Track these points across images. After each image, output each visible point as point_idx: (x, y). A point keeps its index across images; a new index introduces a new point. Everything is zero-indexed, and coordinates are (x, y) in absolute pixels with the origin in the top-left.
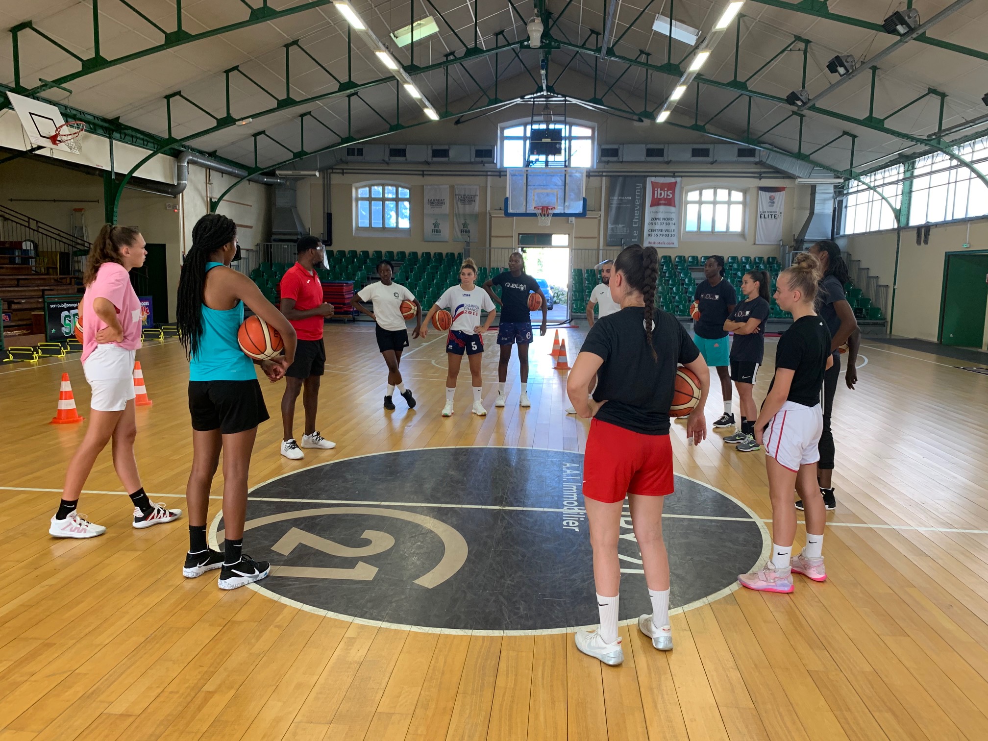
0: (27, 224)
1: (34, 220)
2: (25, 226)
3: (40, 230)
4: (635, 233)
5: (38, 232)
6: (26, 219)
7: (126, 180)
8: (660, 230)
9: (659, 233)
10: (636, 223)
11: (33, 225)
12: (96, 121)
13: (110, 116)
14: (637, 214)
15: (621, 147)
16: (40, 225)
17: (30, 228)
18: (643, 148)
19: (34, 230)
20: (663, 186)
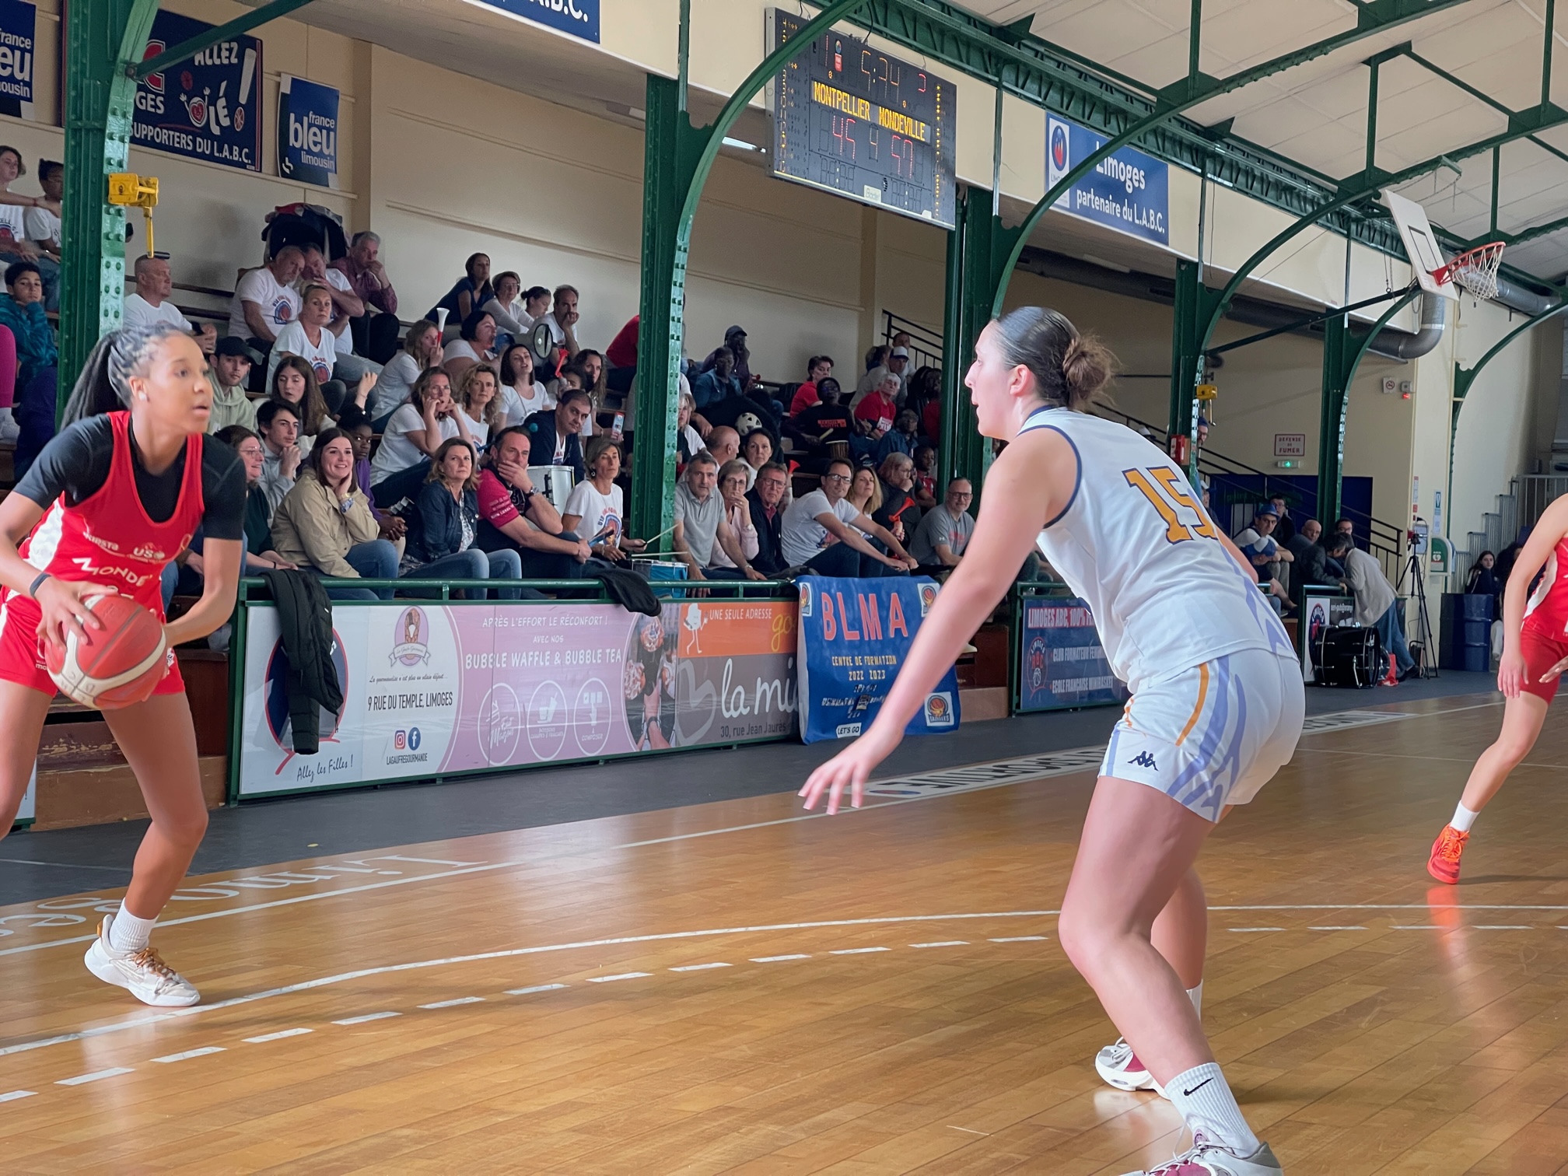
7: (1376, 333)
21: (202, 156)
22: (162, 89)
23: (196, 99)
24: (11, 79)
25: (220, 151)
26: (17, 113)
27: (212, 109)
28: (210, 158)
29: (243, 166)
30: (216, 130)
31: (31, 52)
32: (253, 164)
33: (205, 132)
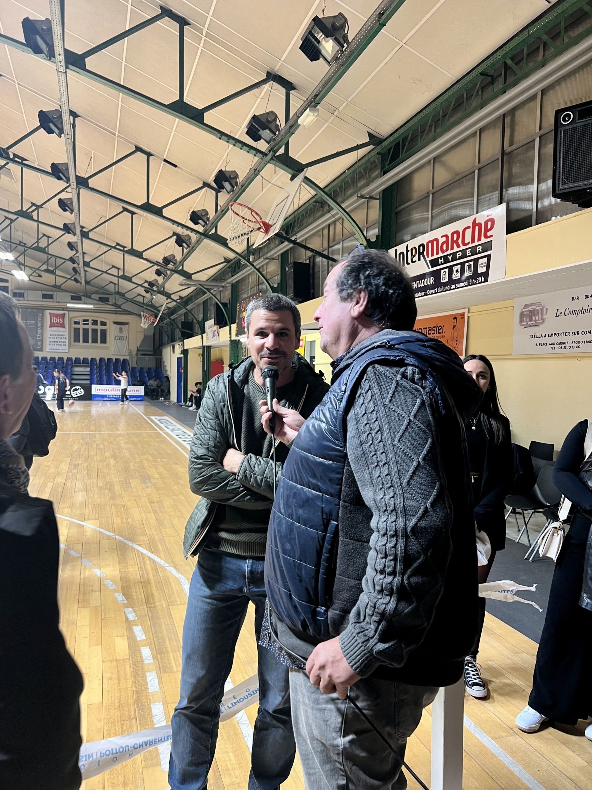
4: (39, 343)
8: (57, 342)
9: (55, 343)
10: (39, 337)
14: (39, 331)
15: (26, 291)
18: (40, 293)
20: (57, 316)
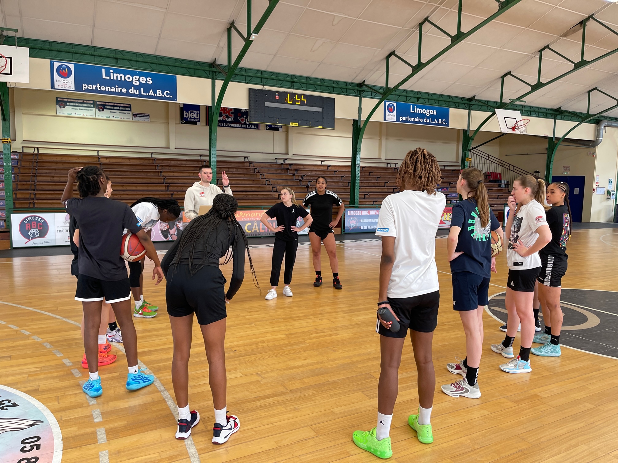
0: (508, 168)
1: (512, 165)
2: (508, 169)
3: (514, 170)
5: (513, 171)
6: (509, 165)
7: (561, 140)
11: (511, 168)
12: (548, 111)
13: (556, 107)
16: (514, 168)
17: (510, 170)
19: (512, 171)
21: (244, 128)
22: (233, 117)
23: (242, 118)
24: (195, 118)
25: (249, 126)
26: (196, 124)
27: (246, 119)
28: (246, 128)
29: (255, 129)
30: (247, 123)
31: (199, 113)
32: (258, 128)
33: (245, 123)
